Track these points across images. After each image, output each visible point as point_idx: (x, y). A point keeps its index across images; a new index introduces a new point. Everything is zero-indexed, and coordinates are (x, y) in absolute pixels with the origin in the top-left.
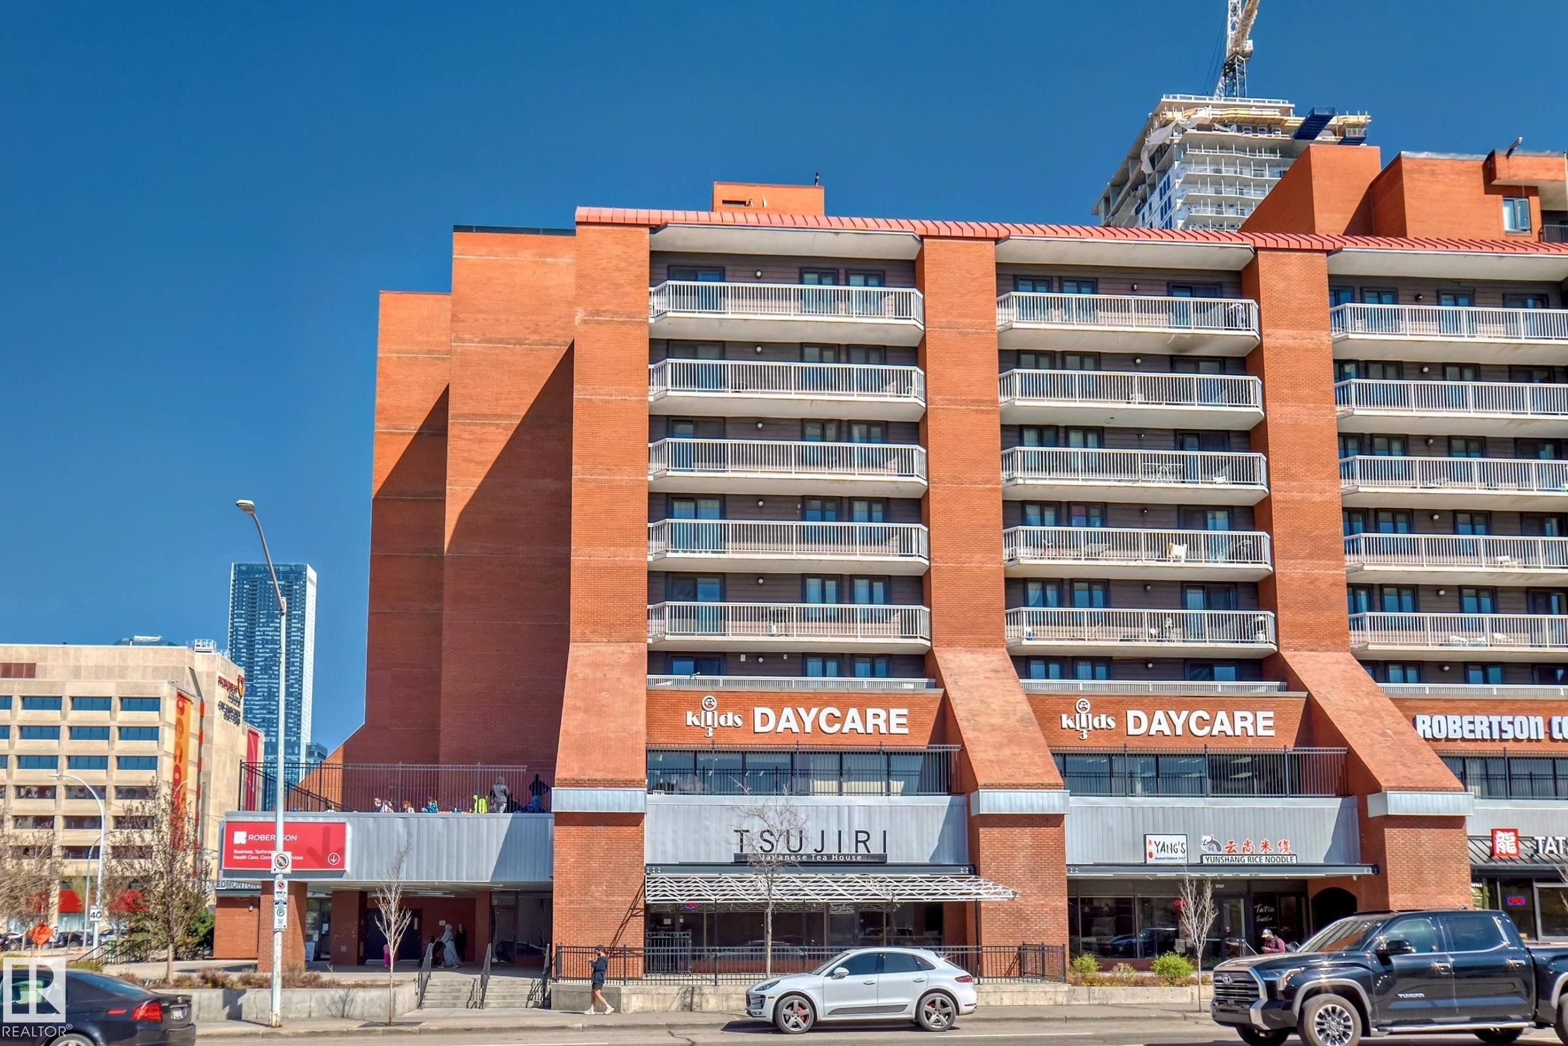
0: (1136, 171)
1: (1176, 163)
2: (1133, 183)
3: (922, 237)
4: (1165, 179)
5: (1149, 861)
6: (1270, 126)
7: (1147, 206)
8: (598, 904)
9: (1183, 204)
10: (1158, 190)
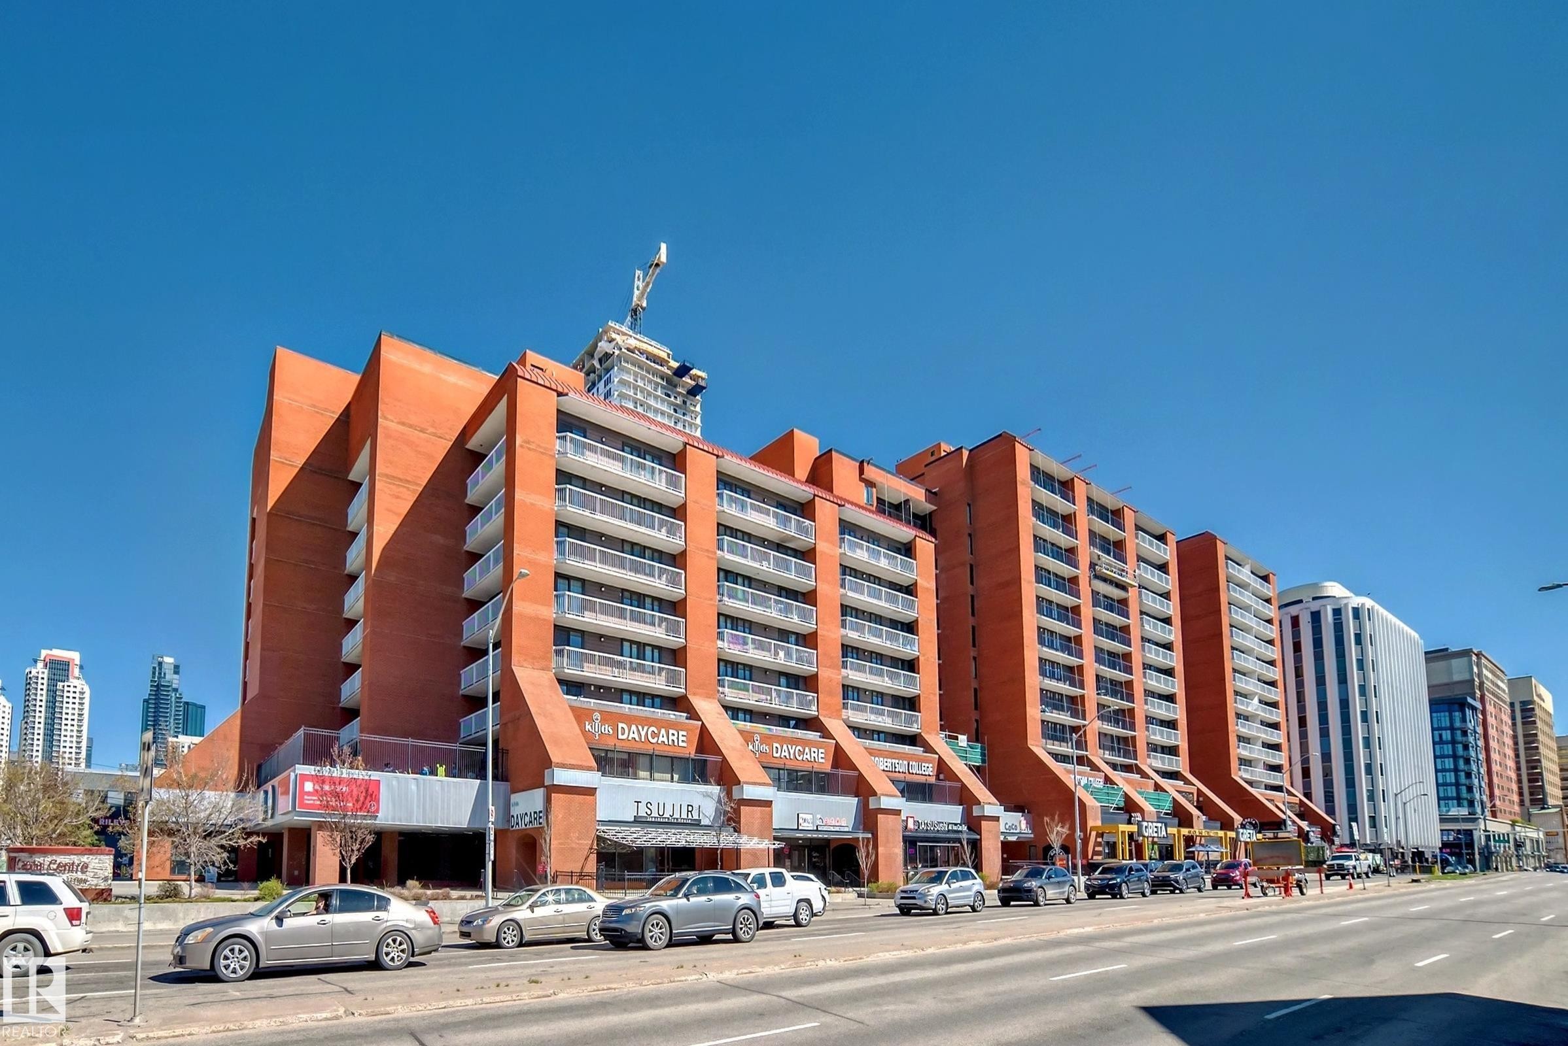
0: (589, 364)
1: (616, 368)
2: (587, 370)
3: (686, 443)
4: (608, 375)
5: (800, 828)
6: (662, 362)
7: (596, 389)
8: (574, 845)
9: (618, 395)
10: (603, 381)
